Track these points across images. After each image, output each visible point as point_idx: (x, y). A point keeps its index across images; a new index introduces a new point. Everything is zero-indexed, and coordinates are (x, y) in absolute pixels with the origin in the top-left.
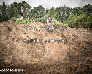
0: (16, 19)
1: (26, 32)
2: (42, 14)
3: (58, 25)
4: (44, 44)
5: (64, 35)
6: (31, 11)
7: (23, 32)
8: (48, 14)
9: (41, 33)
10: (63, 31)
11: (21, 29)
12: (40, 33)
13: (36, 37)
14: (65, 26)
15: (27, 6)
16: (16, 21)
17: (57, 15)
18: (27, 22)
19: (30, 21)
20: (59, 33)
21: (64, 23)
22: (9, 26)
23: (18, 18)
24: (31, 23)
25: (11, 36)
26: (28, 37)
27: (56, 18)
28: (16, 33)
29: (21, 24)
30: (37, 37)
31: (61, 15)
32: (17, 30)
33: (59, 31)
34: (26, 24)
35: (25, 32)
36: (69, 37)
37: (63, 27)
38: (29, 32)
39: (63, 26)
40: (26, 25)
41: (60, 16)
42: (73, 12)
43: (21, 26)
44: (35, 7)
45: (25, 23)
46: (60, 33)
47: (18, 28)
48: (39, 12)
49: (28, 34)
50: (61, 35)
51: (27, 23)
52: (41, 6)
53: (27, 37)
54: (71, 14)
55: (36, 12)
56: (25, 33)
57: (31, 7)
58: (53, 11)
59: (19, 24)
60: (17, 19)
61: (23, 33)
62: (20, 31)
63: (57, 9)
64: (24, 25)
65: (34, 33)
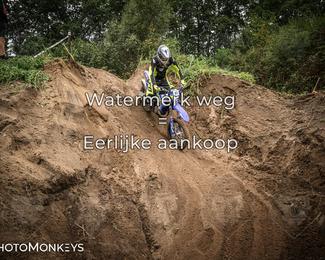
1: (24, 133)
4: (138, 194)
5: (244, 135)
7: (6, 137)
9: (110, 129)
12: (105, 133)
13: (91, 160)
14: (243, 85)
18: (23, 72)
20: (213, 126)
24: (48, 75)
26: (41, 161)
30: (95, 155)
33: (213, 114)
34: (21, 85)
36: (273, 143)
38: (45, 130)
40: (20, 89)
41: (190, 25)
42: (252, 7)
46: (222, 122)
49: (39, 143)
50: (224, 135)
51: (23, 78)
54: (243, 13)
64: (7, 93)
65: (73, 135)
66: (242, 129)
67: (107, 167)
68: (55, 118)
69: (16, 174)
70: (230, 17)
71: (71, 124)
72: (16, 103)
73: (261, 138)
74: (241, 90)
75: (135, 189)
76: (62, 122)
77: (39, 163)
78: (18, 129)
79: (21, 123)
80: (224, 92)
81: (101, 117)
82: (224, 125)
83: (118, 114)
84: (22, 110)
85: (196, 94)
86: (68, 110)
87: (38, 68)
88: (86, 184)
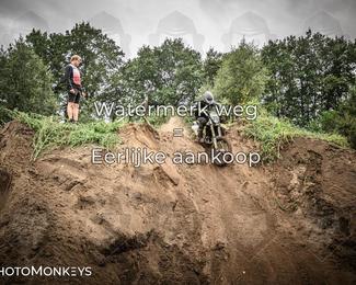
0: (35, 122)
1: (91, 193)
2: (181, 86)
3: (287, 144)
4: (202, 264)
6: (123, 69)
7: (73, 197)
8: (217, 81)
10: (319, 178)
11: (61, 178)
12: (174, 198)
13: (155, 223)
14: (331, 148)
15: (98, 45)
16: (35, 129)
17: (271, 86)
18: (98, 135)
19: (115, 130)
20: (295, 193)
21: (317, 130)
23: (51, 111)
24: (121, 137)
25: (2, 219)
26: (102, 221)
27: (269, 100)
28: (32, 201)
29: (63, 147)
31: (297, 82)
32: (38, 183)
33: (295, 181)
34: (94, 146)
35: (85, 195)
37: (318, 155)
38: (111, 191)
39: (319, 149)
41: (292, 86)
43: (66, 161)
44: (145, 52)
45: (88, 141)
46: (304, 189)
47: (45, 173)
48: (165, 75)
49: (103, 203)
51: (97, 141)
52: (178, 44)
53: (94, 226)
55: (151, 78)
56: (84, 202)
57: (122, 53)
58: (248, 62)
59: (52, 146)
60: (45, 123)
61: (76, 199)
62: (57, 190)
63: (271, 50)
64: (80, 154)
65: (139, 198)
66: (328, 198)
67: (171, 233)
68: (123, 180)
69: (76, 232)
70: (339, 76)
71: (138, 186)
72: (86, 164)
73: (350, 208)
74: (329, 154)
75: (199, 258)
76: (130, 184)
77: (100, 223)
78: (85, 189)
79: (89, 183)
80: (309, 156)
81: (171, 180)
82: (307, 193)
83: (190, 178)
84: (92, 171)
85: (276, 158)
86: (137, 173)
87: (113, 131)
88: (147, 248)
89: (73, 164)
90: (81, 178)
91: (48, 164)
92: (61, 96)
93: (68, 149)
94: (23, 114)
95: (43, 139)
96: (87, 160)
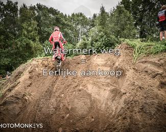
11: (149, 72)
16: (133, 47)
22: (117, 64)
25: (123, 91)
28: (136, 83)
32: (138, 74)
35: (164, 81)
47: (140, 69)
59: (142, 55)
61: (158, 83)
62: (148, 78)
89: (154, 64)
90: (161, 71)
91: (141, 64)
92: (138, 27)
93: (151, 56)
94: (127, 40)
95: (138, 52)
96: (162, 61)
